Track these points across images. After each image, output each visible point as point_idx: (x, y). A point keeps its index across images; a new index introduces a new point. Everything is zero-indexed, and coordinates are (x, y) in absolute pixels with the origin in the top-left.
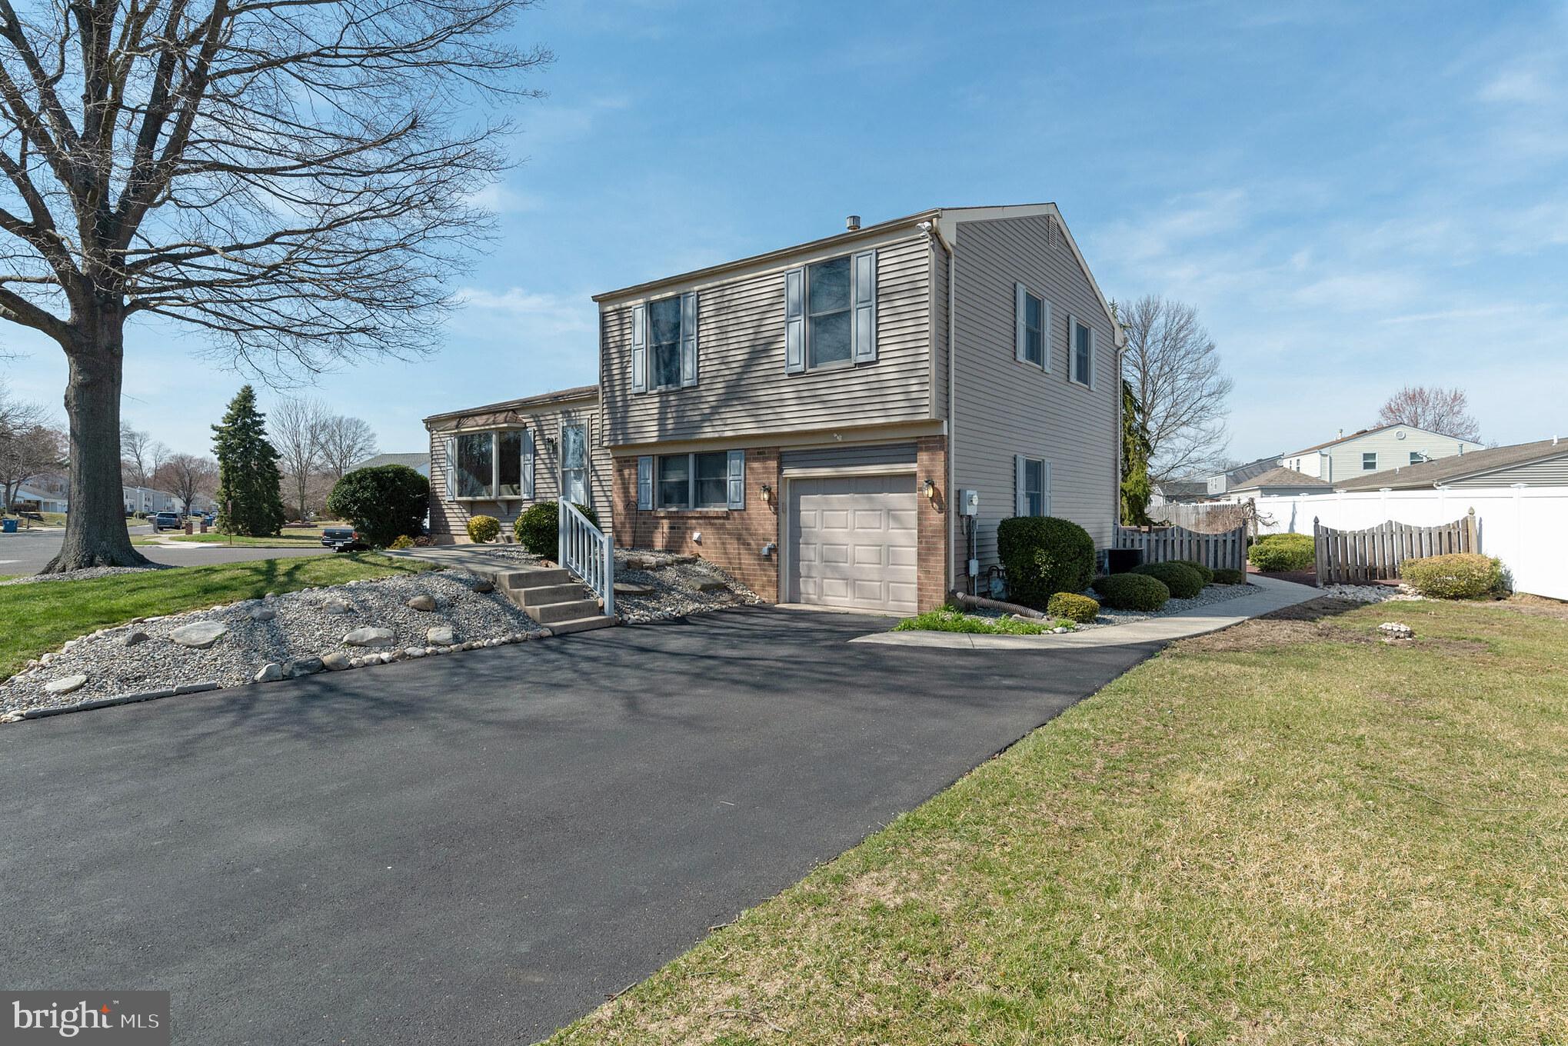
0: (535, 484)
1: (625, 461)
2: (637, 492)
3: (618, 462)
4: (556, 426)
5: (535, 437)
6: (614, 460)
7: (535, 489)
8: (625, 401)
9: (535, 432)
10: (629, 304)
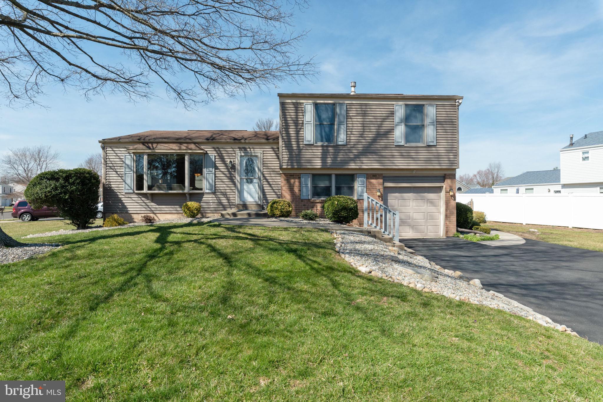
0: (215, 185)
1: (290, 176)
2: (300, 191)
3: (285, 176)
4: (234, 155)
5: (215, 159)
6: (283, 175)
7: (215, 187)
8: (298, 146)
9: (215, 156)
10: (302, 101)
